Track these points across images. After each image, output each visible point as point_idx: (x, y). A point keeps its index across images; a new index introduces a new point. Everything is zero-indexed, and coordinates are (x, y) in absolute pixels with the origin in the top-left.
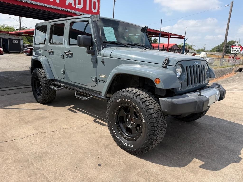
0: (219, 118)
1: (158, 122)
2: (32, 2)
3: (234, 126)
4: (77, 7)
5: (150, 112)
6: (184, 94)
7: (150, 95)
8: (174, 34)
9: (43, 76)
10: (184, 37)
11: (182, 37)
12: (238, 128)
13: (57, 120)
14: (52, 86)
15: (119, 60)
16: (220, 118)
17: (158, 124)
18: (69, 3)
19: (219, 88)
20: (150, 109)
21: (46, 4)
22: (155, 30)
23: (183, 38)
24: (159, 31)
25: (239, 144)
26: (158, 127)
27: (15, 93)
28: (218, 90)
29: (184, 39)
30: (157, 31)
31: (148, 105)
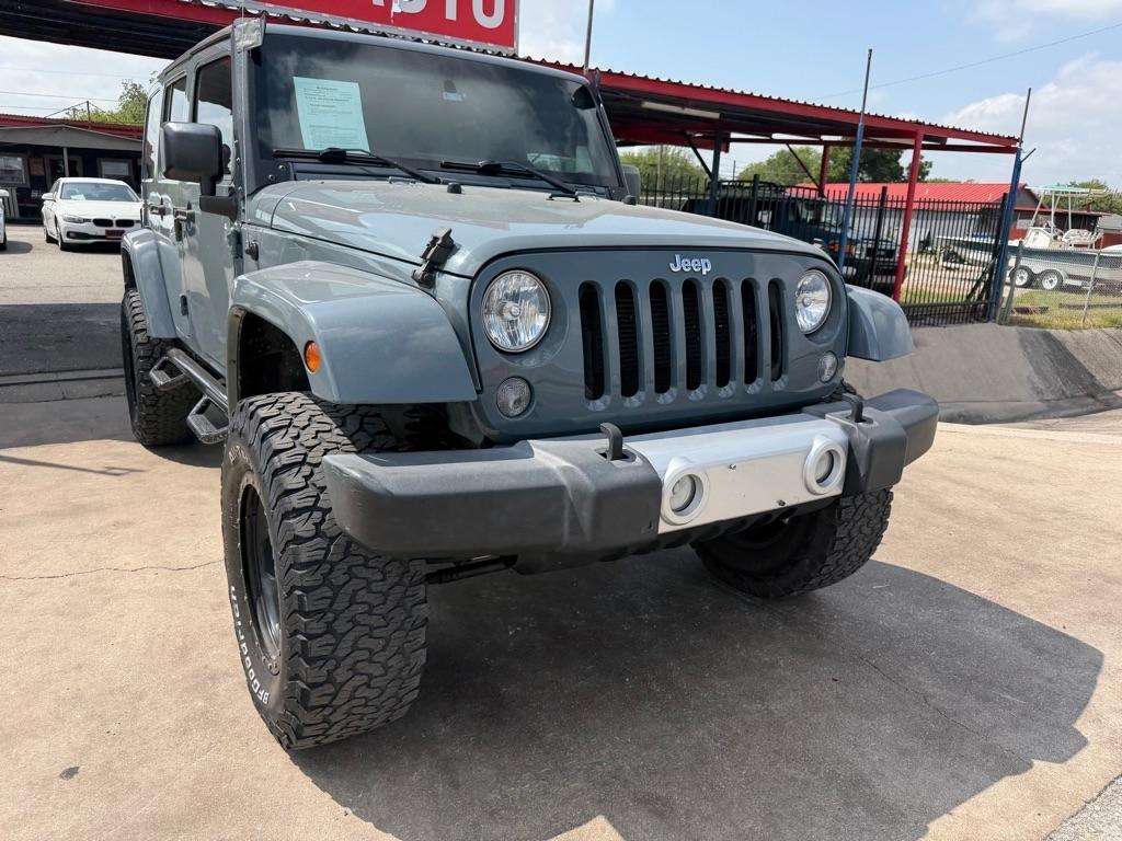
1: (337, 589)
3: (1039, 651)
4: (396, 9)
5: (290, 528)
6: (521, 443)
7: (350, 437)
8: (954, 129)
9: (137, 322)
10: (1017, 145)
11: (1006, 145)
12: (1051, 672)
13: (128, 524)
14: (160, 369)
17: (333, 599)
19: (859, 418)
20: (298, 512)
23: (1007, 150)
27: (101, 396)
28: (845, 428)
29: (1013, 156)
30: (845, 111)
31: (289, 487)
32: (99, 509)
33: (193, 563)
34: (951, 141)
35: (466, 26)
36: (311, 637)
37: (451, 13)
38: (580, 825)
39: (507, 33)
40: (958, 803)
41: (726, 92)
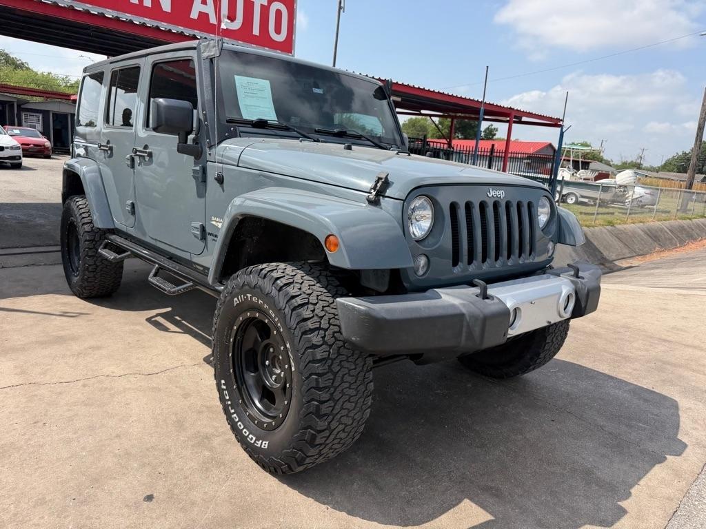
0: (606, 372)
1: (335, 374)
2: (88, 7)
3: (646, 400)
4: (223, 26)
5: (309, 340)
6: (430, 291)
7: (326, 288)
8: (529, 113)
9: (83, 218)
10: (561, 123)
11: (555, 123)
12: (656, 411)
13: (98, 348)
14: (105, 248)
15: (260, 175)
16: (611, 374)
17: (334, 380)
18: (200, 13)
19: (578, 277)
20: (312, 331)
21: (130, 15)
22: (465, 98)
23: (556, 125)
24: (480, 101)
25: (636, 464)
26: (332, 389)
28: (572, 281)
29: (559, 129)
30: (473, 100)
31: (305, 317)
32: (74, 338)
33: (156, 370)
34: (524, 119)
35: (264, 40)
36: (322, 402)
37: (256, 31)
38: (457, 504)
39: (288, 45)
40: (640, 479)
41: (410, 87)
